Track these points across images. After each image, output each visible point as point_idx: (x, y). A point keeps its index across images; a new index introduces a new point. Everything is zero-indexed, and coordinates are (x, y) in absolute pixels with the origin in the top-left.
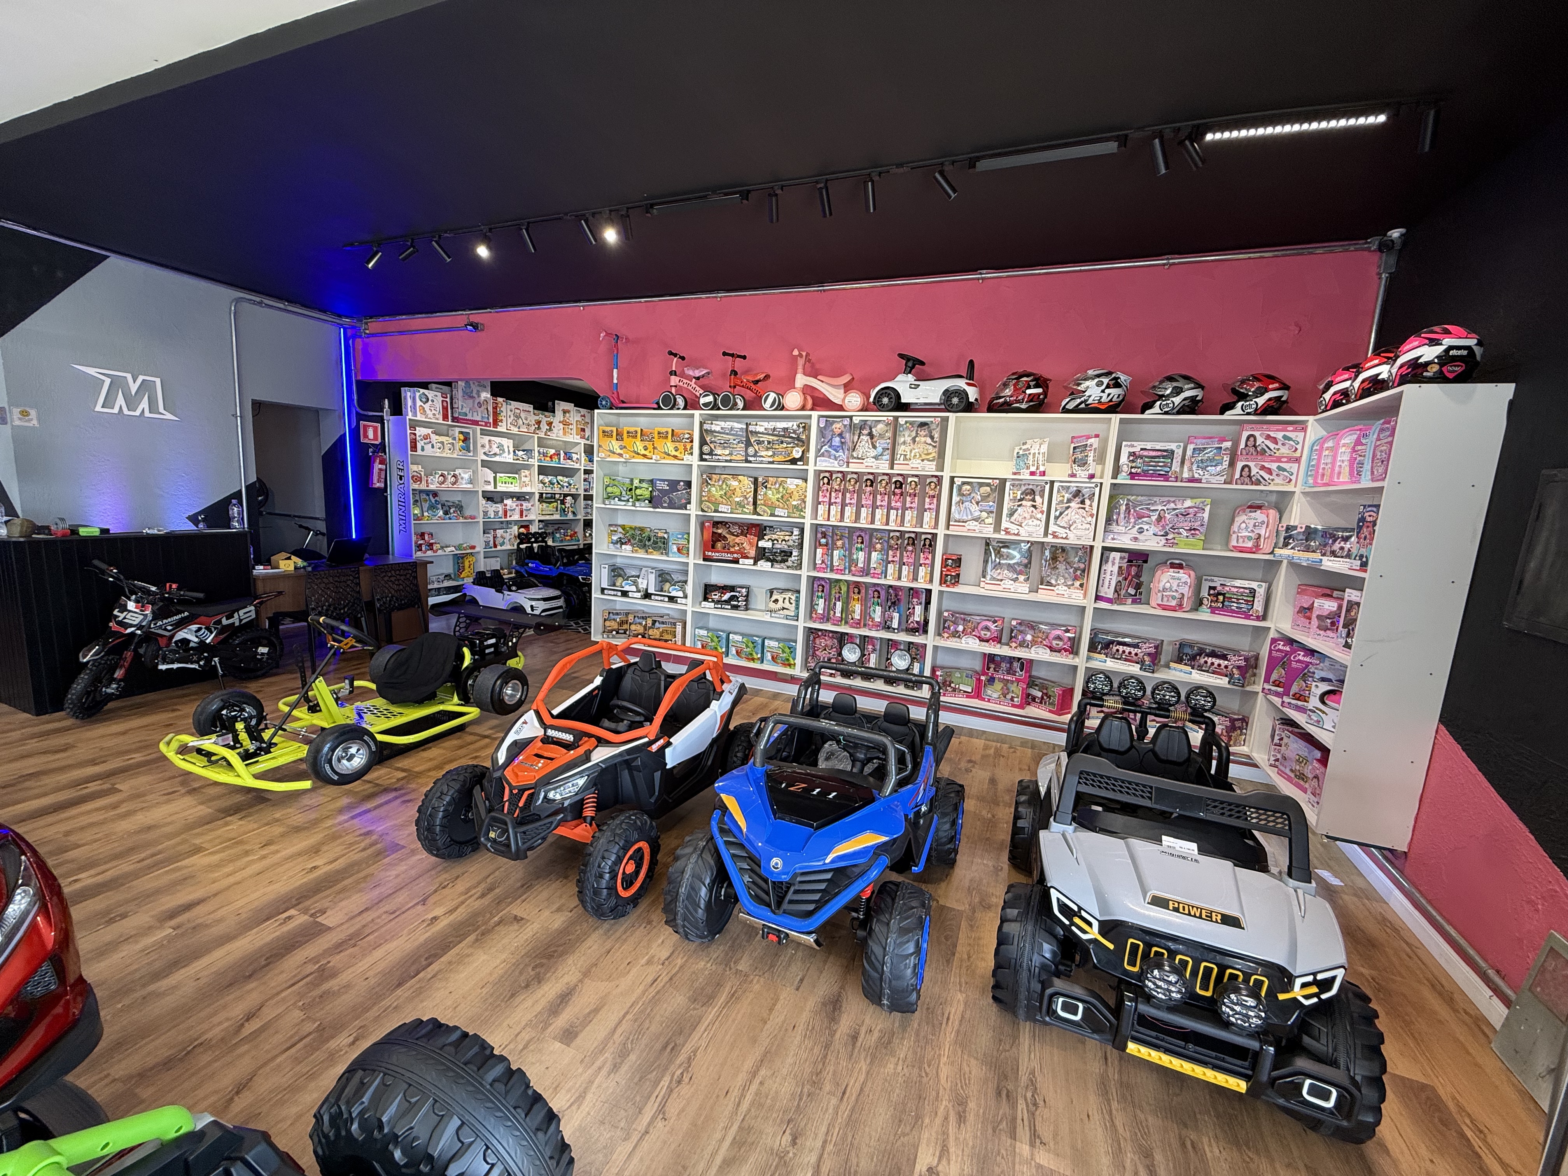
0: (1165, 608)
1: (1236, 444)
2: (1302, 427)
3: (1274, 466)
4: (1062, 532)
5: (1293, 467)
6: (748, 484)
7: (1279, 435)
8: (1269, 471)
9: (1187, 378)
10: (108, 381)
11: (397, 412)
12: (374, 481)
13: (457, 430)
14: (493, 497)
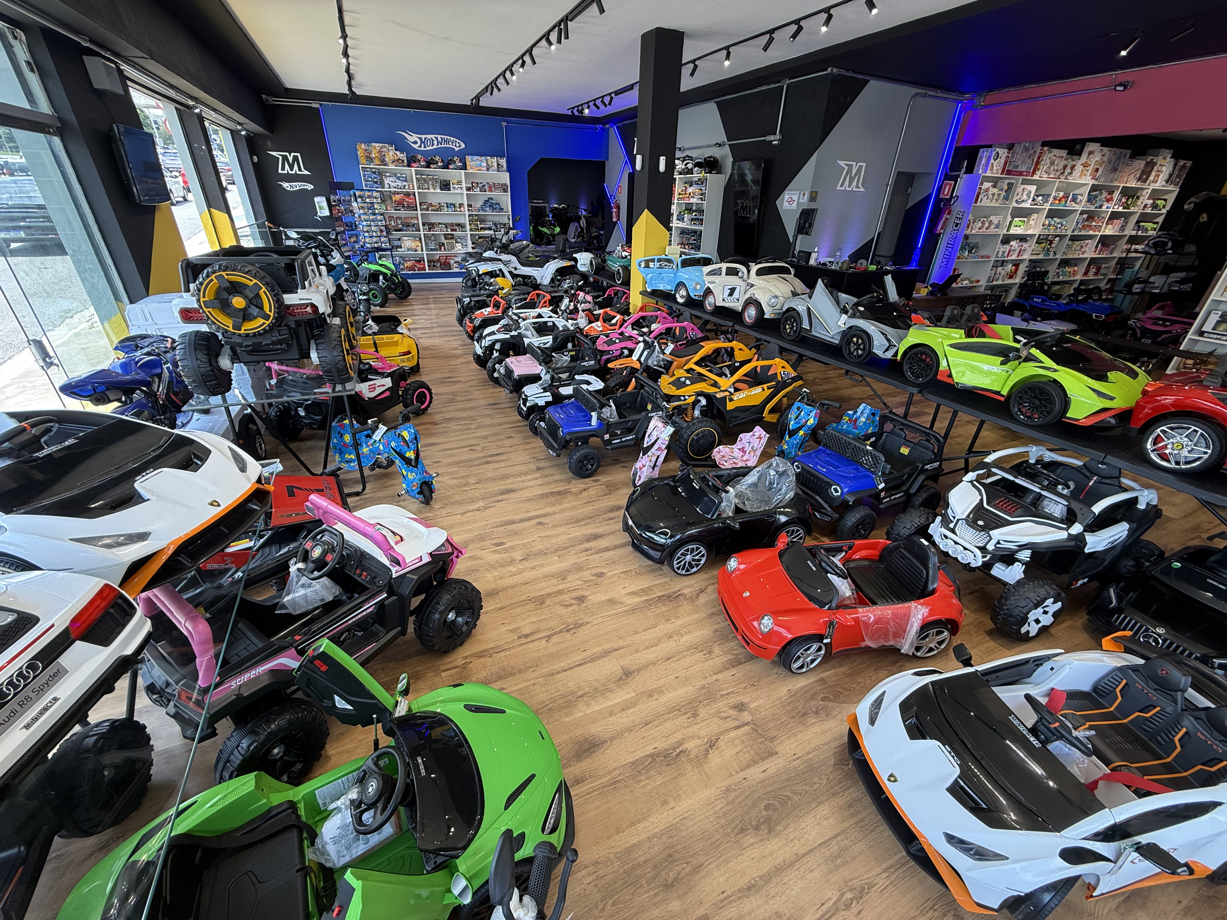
10: (846, 168)
11: (970, 170)
12: (939, 228)
13: (1007, 181)
14: (1006, 240)
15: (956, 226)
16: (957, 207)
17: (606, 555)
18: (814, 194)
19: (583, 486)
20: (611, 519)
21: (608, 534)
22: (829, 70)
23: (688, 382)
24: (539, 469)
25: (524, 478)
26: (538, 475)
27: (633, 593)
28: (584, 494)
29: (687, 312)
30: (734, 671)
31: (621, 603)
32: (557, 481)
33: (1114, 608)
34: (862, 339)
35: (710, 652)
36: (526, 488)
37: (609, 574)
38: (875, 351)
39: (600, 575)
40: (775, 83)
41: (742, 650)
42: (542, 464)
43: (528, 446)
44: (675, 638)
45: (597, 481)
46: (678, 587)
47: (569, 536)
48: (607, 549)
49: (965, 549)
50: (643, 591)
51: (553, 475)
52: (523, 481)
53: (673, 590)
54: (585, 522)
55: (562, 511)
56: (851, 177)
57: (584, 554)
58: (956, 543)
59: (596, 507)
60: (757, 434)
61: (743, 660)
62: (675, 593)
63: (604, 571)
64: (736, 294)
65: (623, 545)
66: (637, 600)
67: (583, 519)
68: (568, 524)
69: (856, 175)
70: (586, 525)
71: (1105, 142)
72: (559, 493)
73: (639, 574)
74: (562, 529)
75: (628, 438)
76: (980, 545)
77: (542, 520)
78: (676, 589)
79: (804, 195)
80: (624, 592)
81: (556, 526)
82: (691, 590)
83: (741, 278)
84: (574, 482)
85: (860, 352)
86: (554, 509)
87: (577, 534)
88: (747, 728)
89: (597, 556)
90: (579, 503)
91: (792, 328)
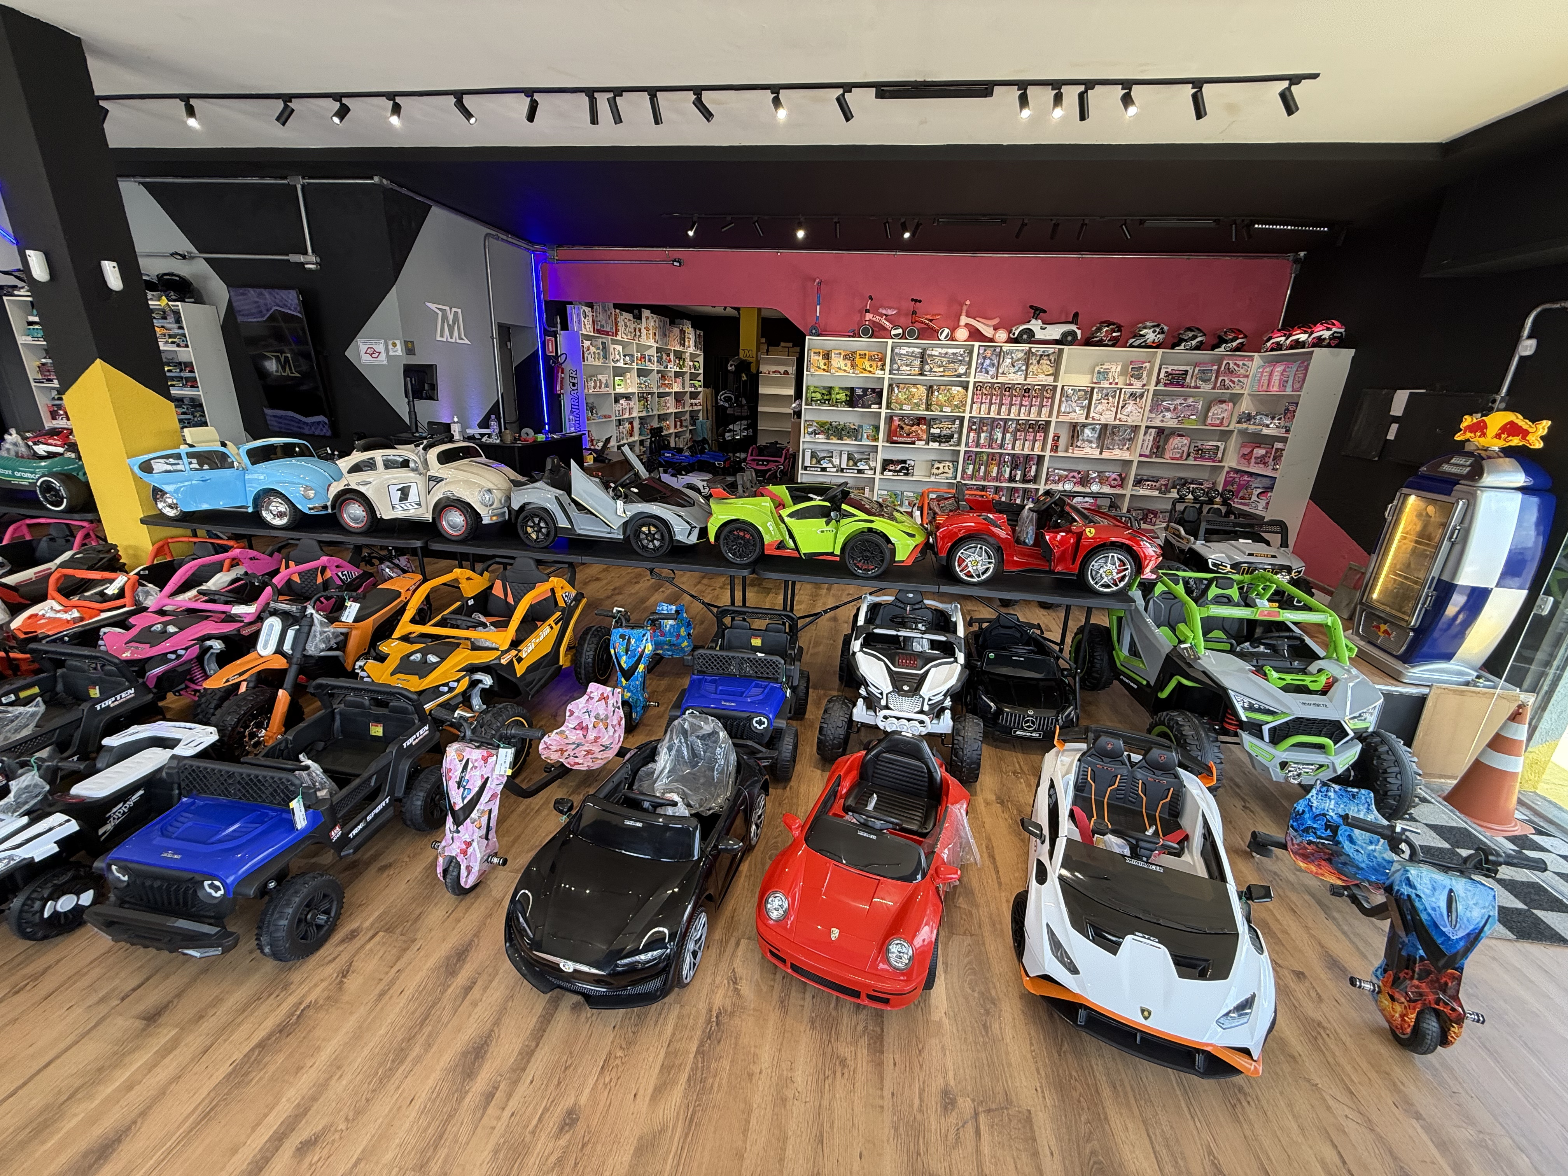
0: (1172, 459)
1: (1219, 368)
2: (1251, 359)
3: (1236, 380)
4: (1124, 418)
5: (1244, 380)
6: (922, 390)
7: (1241, 363)
8: (1234, 382)
9: (1198, 329)
10: (440, 314)
11: (565, 327)
12: (558, 388)
13: (600, 340)
14: (617, 398)
15: (574, 385)
16: (568, 366)
17: (537, 1066)
18: (410, 345)
19: (330, 971)
20: (468, 989)
21: (497, 1023)
22: (376, 179)
23: (432, 659)
24: (152, 1018)
25: (121, 1077)
26: (165, 1034)
27: (659, 1090)
28: (353, 983)
29: (308, 540)
30: (888, 1058)
31: (662, 1131)
32: (244, 1009)
33: (996, 711)
34: (655, 526)
35: (843, 1063)
36: (162, 1093)
37: (583, 1100)
38: (679, 537)
39: (570, 1119)
40: (275, 178)
41: (862, 1016)
42: (152, 998)
43: (48, 984)
44: (790, 1094)
45: (353, 935)
46: (702, 1006)
47: (418, 1104)
48: (527, 1054)
49: (909, 720)
50: (667, 1068)
51: (217, 1001)
52: (129, 1086)
53: (701, 1021)
54: (421, 1039)
55: (336, 1065)
56: (449, 325)
57: (490, 1110)
58: (898, 719)
59: (408, 993)
60: (596, 695)
61: (878, 1029)
62: (709, 1021)
63: (568, 1102)
64: (413, 496)
65: (546, 1019)
66: (677, 1094)
67: (410, 1039)
68: (383, 1081)
69: (454, 323)
70: (428, 1046)
71: (656, 310)
72: (283, 1030)
73: (630, 1044)
74: (382, 1108)
75: (377, 811)
76: (917, 710)
77: (304, 1133)
78: (704, 1012)
79: (394, 345)
80: (643, 1104)
81: (358, 1113)
82: (721, 992)
83: (413, 470)
84: (296, 977)
85: (657, 543)
86: (305, 1082)
87: (431, 1082)
88: (982, 1118)
89: (523, 1089)
90: (362, 1010)
91: (539, 531)
